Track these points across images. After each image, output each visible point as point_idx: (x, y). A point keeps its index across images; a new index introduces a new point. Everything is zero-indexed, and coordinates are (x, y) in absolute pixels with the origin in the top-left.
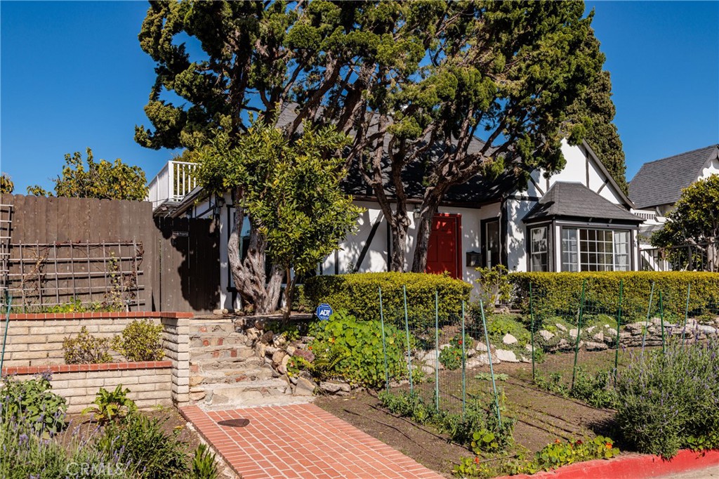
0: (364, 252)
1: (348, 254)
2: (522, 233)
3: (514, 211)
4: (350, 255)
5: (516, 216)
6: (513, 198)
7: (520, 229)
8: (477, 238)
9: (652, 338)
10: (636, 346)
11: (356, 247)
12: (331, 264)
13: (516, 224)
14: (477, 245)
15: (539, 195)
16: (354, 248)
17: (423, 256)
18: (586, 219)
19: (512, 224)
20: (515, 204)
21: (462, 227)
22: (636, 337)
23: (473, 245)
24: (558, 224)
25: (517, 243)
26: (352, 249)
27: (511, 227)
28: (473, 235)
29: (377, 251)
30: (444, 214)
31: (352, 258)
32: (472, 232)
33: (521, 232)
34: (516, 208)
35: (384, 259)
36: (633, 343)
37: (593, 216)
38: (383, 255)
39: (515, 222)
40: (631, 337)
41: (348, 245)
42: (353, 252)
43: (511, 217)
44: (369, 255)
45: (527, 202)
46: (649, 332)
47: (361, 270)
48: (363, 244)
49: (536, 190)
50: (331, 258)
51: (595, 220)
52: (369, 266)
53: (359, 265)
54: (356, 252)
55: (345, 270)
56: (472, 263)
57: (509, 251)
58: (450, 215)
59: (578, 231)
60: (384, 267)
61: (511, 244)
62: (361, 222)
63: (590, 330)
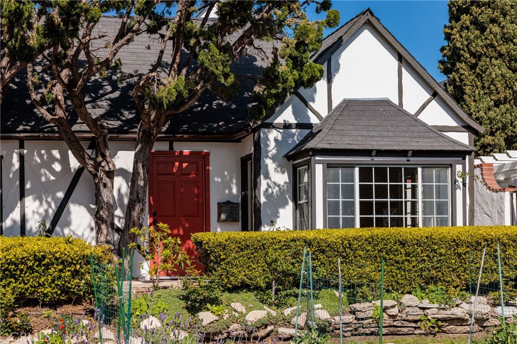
0: (62, 207)
1: (38, 208)
2: (286, 174)
3: (272, 144)
4: (42, 210)
5: (274, 151)
6: (270, 126)
7: (281, 168)
8: (234, 181)
9: (395, 323)
10: (367, 335)
11: (49, 200)
12: (14, 222)
13: (274, 161)
14: (235, 191)
15: (314, 120)
16: (47, 201)
17: (134, 209)
18: (367, 153)
19: (269, 162)
20: (273, 135)
21: (211, 168)
22: (365, 322)
23: (227, 191)
24: (319, 162)
25: (277, 188)
26: (44, 203)
27: (267, 166)
28: (228, 177)
29: (80, 204)
30: (181, 153)
31: (44, 213)
32: (226, 173)
33: (283, 172)
34: (276, 140)
35: (91, 214)
36: (361, 330)
37: (377, 148)
38: (89, 210)
39: (274, 159)
40: (356, 321)
41: (39, 198)
42: (45, 206)
43: (267, 152)
44: (68, 209)
45: (294, 131)
46: (389, 315)
47: (57, 229)
48: (60, 195)
49: (310, 113)
50: (16, 215)
51: (381, 153)
52: (68, 224)
53: (54, 223)
54: (50, 206)
55: (34, 230)
56: (223, 217)
57: (263, 199)
58: (191, 153)
59: (357, 170)
60: (90, 224)
61: (267, 190)
62: (57, 167)
63: (287, 312)
